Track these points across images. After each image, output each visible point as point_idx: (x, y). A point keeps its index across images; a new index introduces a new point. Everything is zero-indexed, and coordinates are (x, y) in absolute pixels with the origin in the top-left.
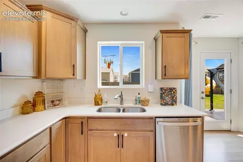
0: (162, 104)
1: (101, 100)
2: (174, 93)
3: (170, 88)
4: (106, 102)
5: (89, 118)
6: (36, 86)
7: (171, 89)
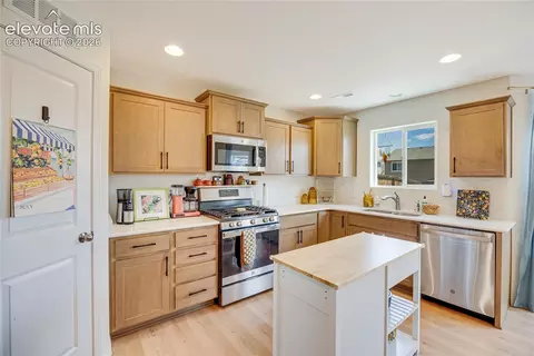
0: (458, 215)
1: (372, 202)
2: (484, 199)
3: (474, 192)
4: (378, 205)
5: (350, 213)
6: (311, 182)
7: (478, 194)
